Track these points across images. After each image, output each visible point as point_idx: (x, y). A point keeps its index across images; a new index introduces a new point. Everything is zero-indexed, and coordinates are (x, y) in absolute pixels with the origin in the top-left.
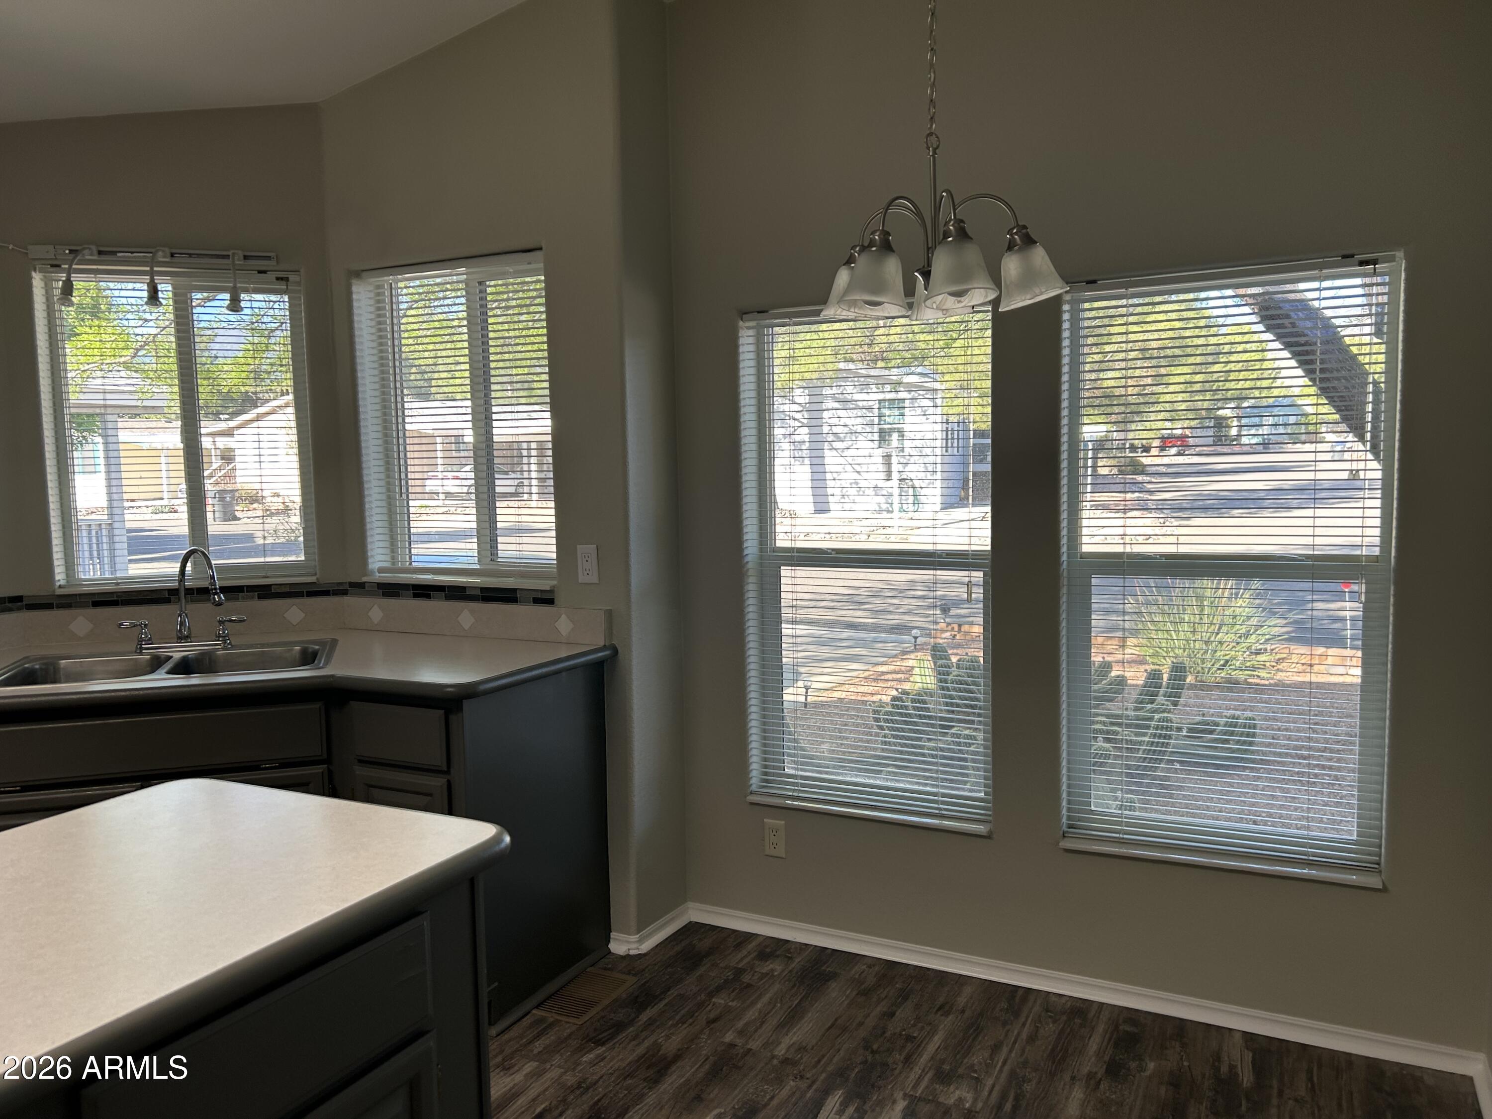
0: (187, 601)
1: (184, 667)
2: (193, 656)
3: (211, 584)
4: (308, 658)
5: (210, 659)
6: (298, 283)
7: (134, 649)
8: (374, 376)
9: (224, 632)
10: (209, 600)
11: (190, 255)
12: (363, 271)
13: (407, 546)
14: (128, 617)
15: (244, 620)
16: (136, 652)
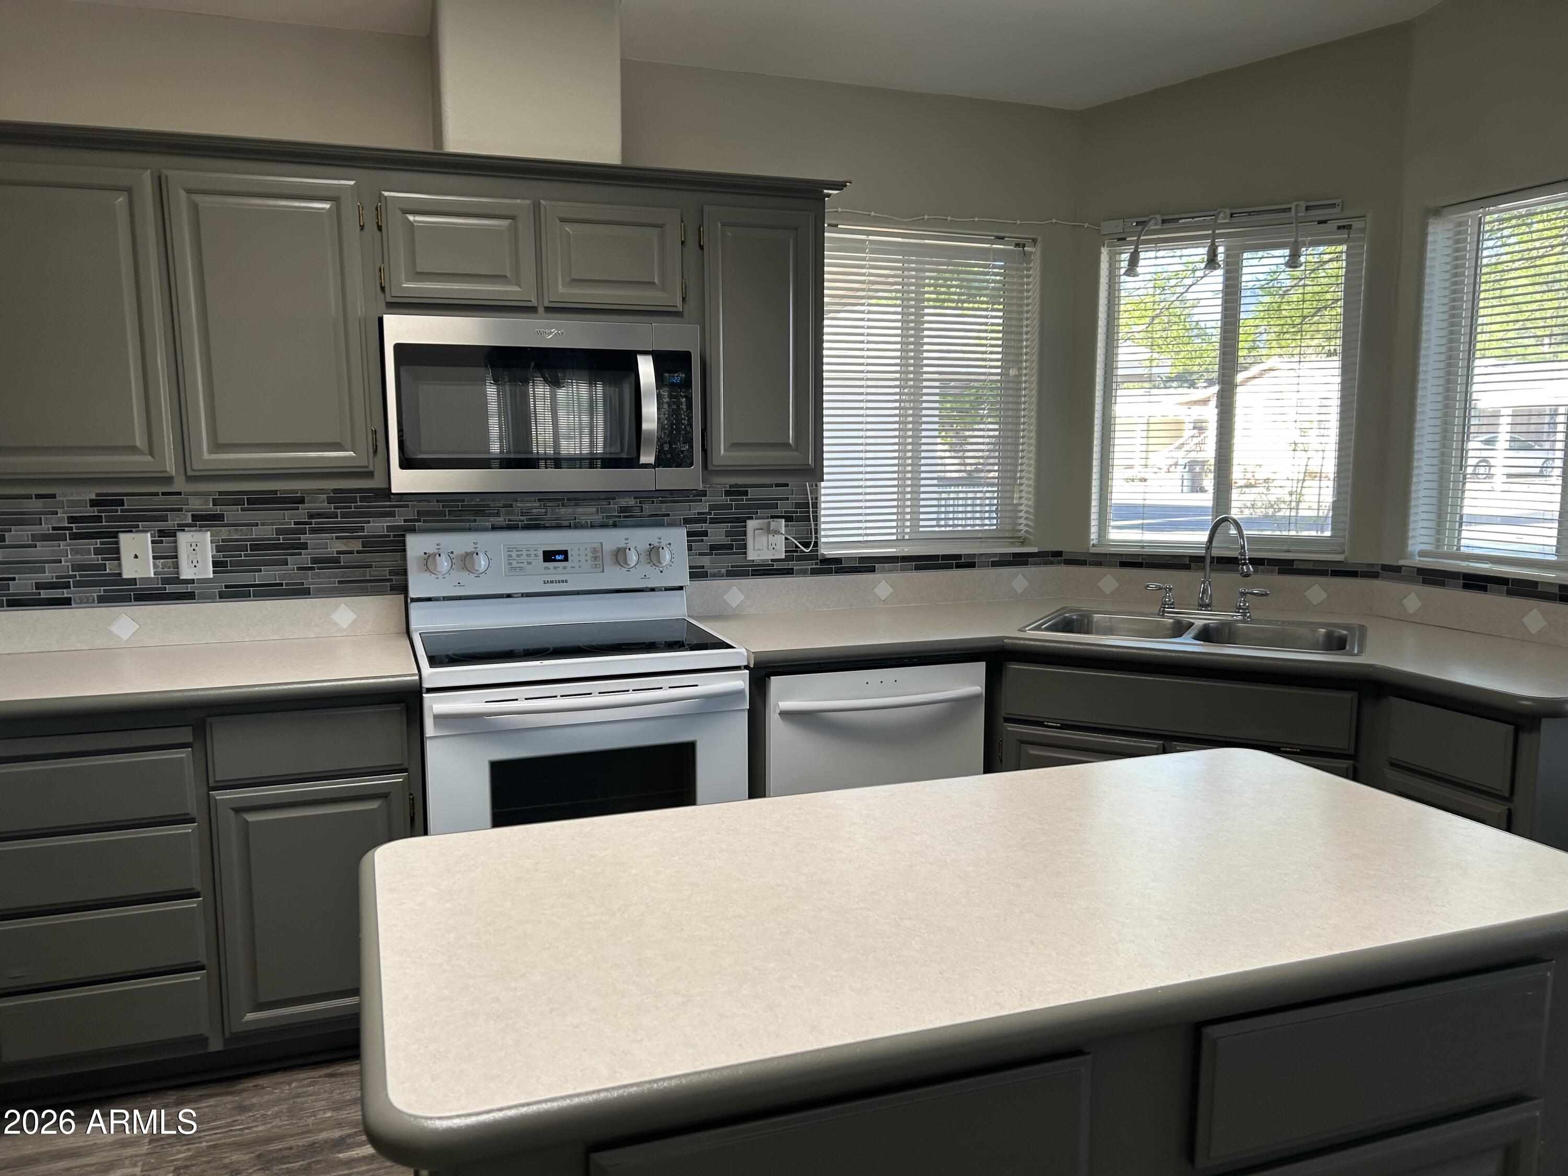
0: (1211, 570)
1: (1205, 635)
2: (1214, 625)
3: (1241, 554)
4: (1337, 643)
5: (1230, 630)
6: (1362, 230)
7: (1157, 612)
8: (1442, 329)
9: (1245, 605)
10: (1238, 571)
11: (1250, 213)
12: (1444, 207)
13: (1457, 528)
14: (1154, 579)
15: (1266, 595)
16: (1159, 615)
